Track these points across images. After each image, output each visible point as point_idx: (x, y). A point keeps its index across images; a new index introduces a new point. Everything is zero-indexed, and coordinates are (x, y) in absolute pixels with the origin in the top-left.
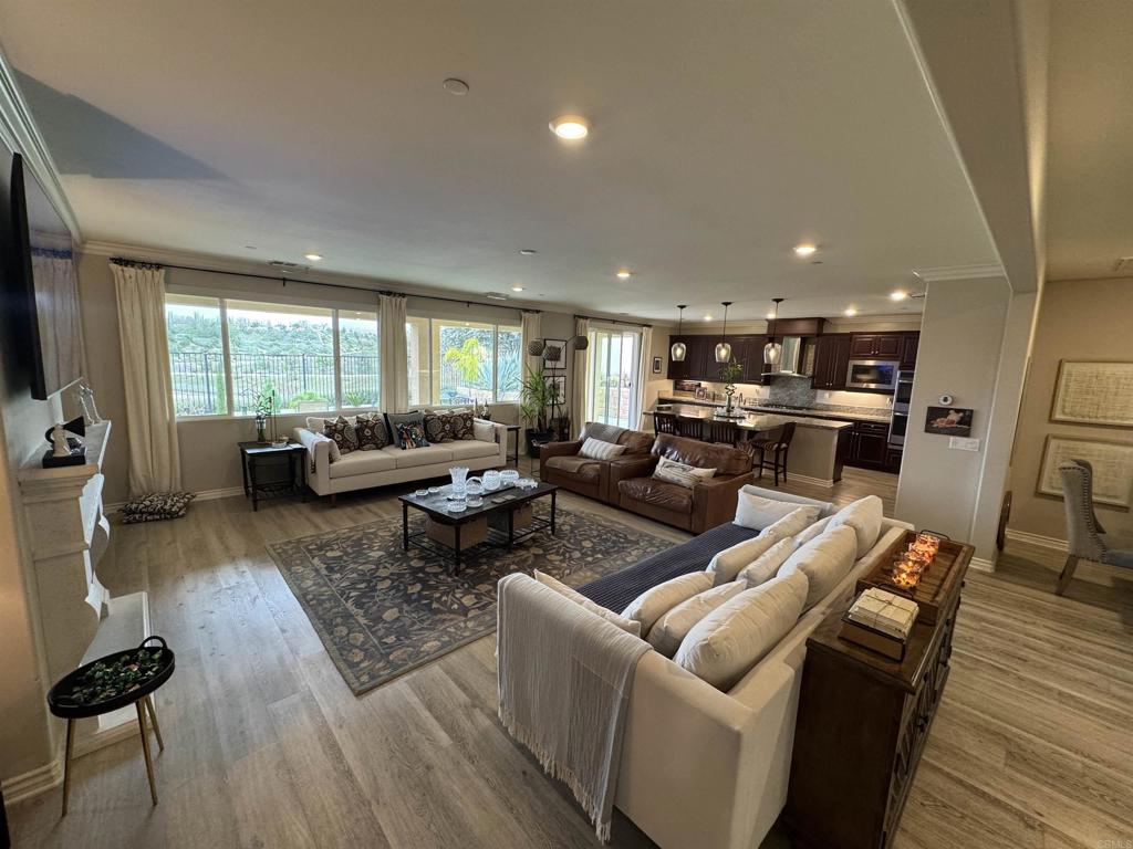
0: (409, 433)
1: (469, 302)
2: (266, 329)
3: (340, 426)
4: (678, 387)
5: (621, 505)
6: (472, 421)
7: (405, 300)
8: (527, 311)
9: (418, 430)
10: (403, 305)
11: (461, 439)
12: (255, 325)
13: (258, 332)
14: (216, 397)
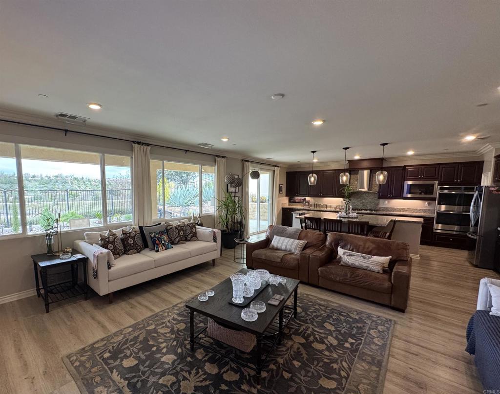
0: (160, 239)
1: (186, 151)
2: (40, 178)
3: (111, 238)
4: (291, 201)
5: (320, 285)
6: (196, 228)
7: (149, 148)
8: (218, 156)
9: (165, 237)
10: (148, 152)
11: (189, 241)
12: (34, 177)
13: (35, 180)
14: (12, 216)
